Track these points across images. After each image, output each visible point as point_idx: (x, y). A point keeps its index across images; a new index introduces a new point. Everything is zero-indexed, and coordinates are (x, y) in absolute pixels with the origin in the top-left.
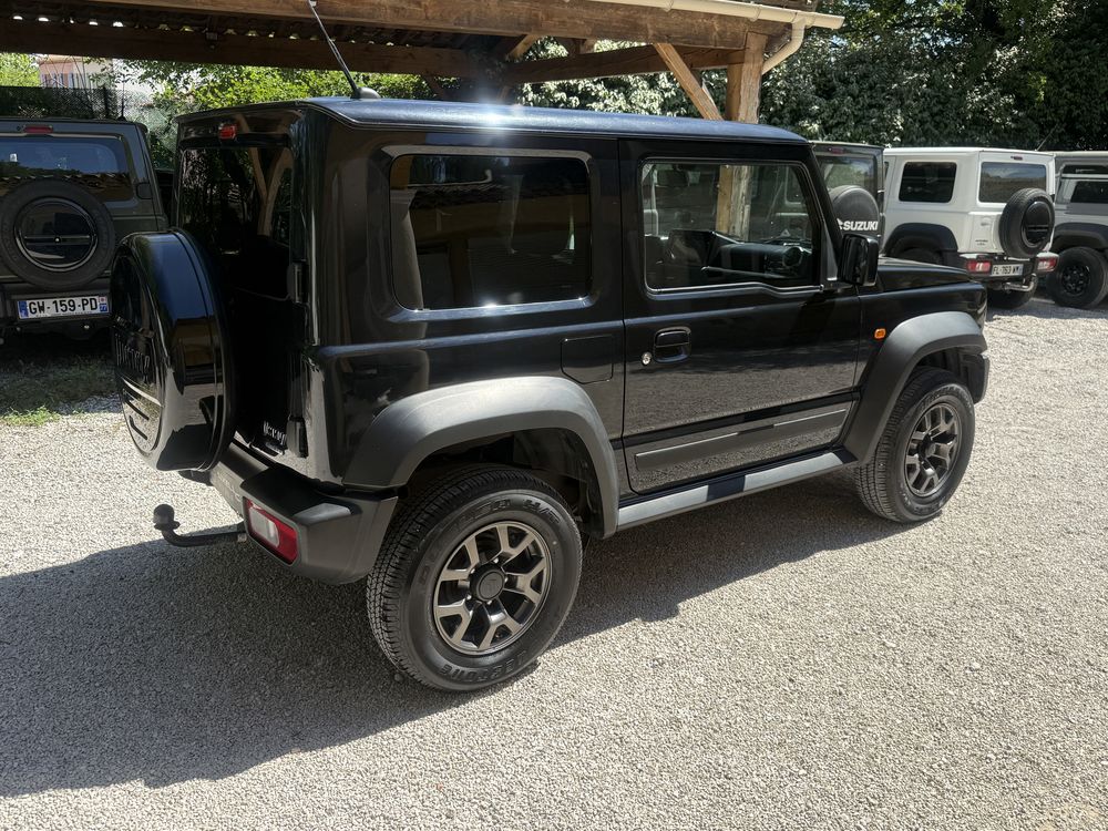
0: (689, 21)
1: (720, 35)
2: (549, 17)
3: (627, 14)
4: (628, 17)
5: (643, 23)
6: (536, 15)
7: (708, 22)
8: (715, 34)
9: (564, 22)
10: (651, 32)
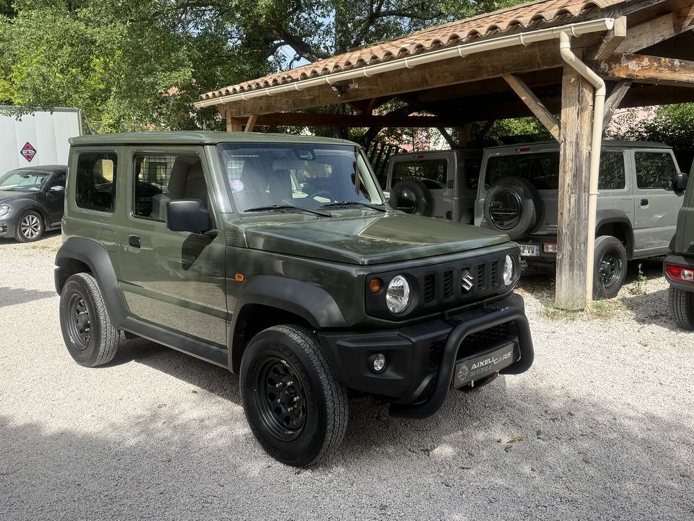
0: (516, 54)
1: (541, 58)
2: (431, 76)
3: (474, 61)
4: (475, 63)
5: (485, 64)
6: (425, 77)
7: (532, 50)
8: (538, 58)
9: (439, 77)
10: (490, 69)
